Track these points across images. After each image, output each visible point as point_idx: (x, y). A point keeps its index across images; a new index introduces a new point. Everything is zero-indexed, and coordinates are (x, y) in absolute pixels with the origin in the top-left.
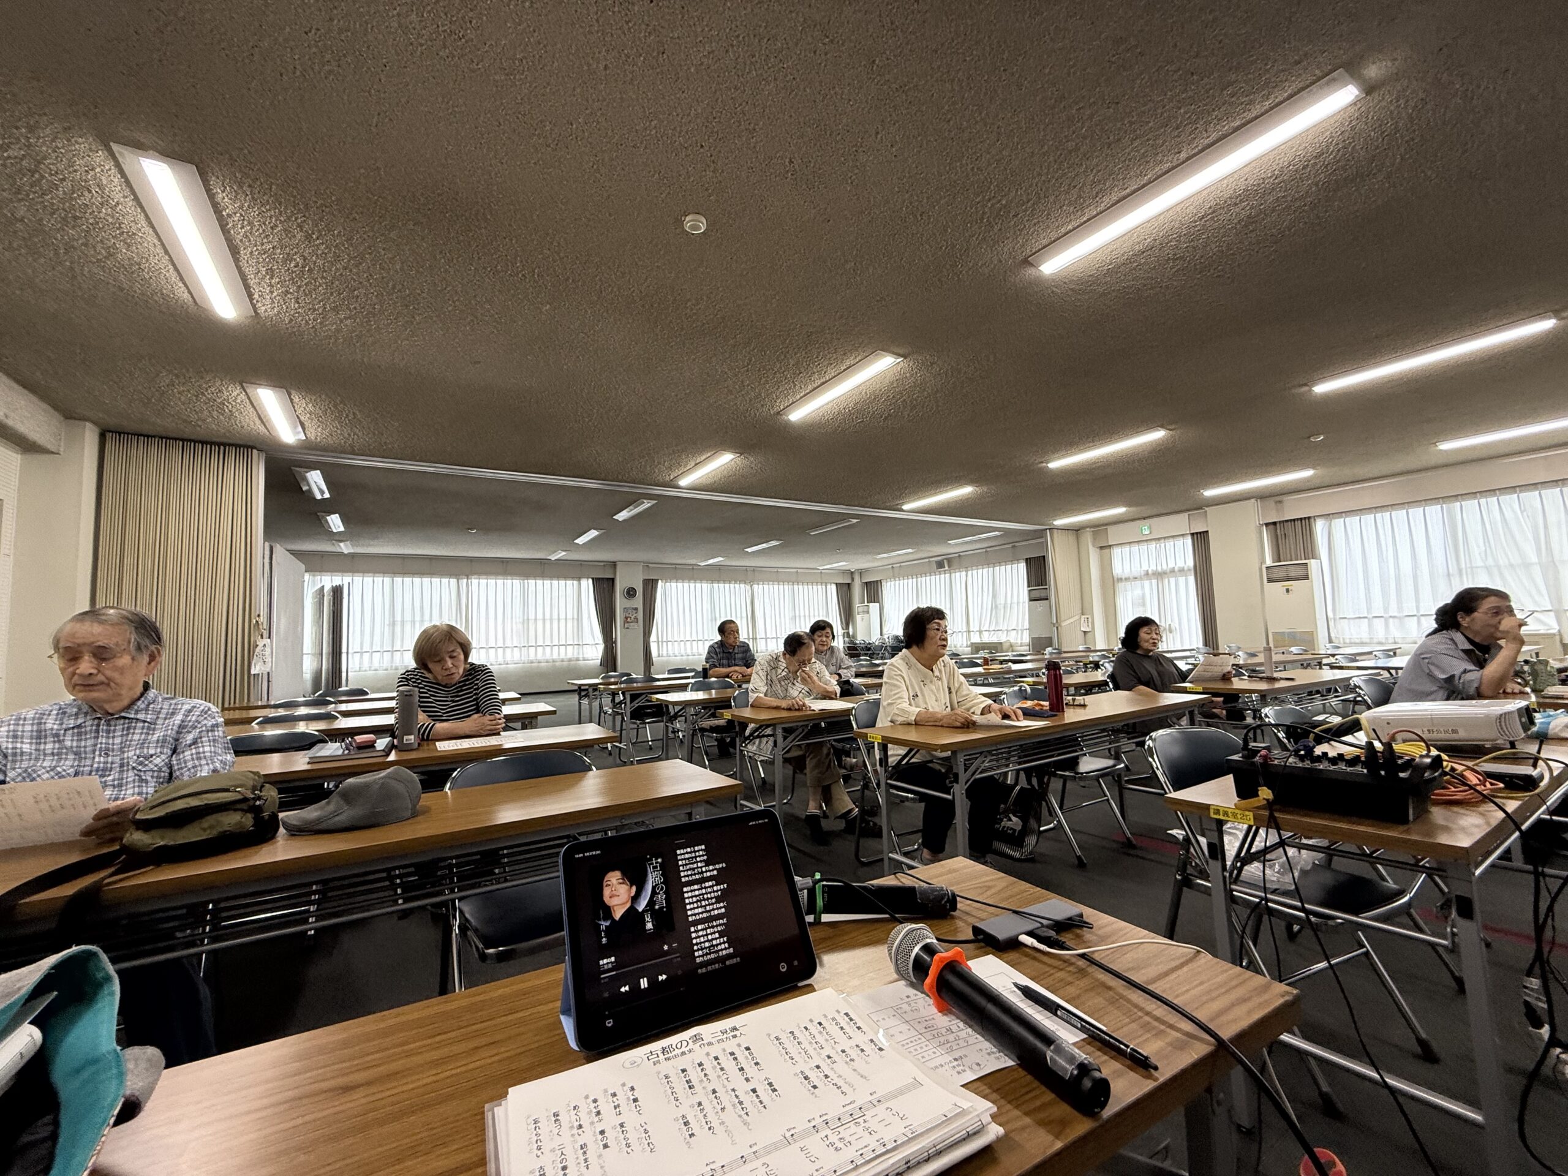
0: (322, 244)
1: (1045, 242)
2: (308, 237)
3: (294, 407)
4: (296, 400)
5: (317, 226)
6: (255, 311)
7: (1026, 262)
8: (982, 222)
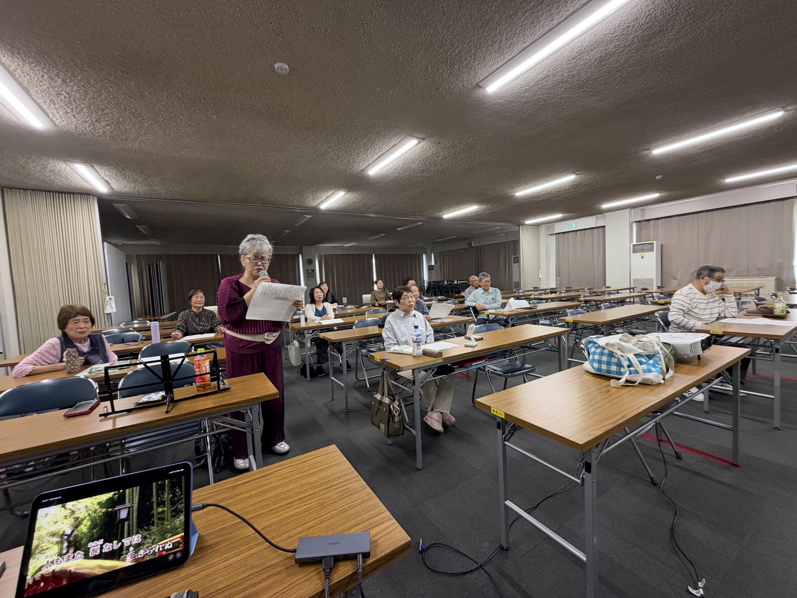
0: (75, 85)
1: (486, 74)
2: (64, 81)
3: (98, 173)
4: (98, 169)
5: (66, 74)
6: (54, 122)
7: (478, 86)
8: (447, 63)
